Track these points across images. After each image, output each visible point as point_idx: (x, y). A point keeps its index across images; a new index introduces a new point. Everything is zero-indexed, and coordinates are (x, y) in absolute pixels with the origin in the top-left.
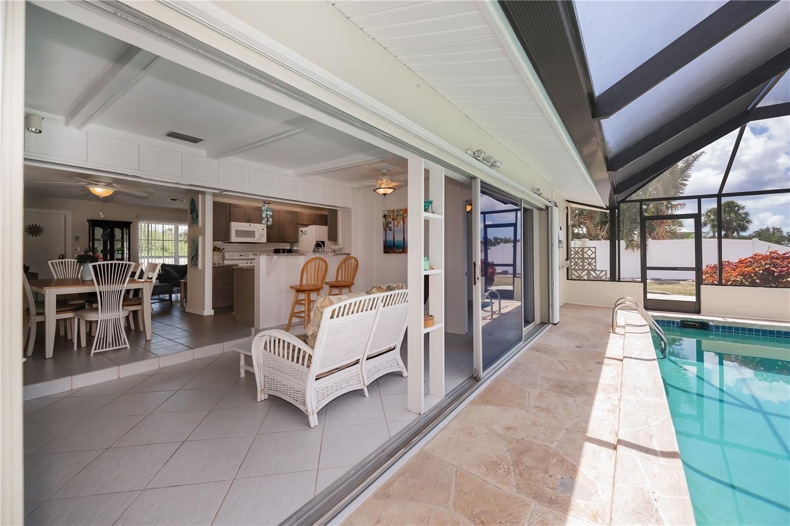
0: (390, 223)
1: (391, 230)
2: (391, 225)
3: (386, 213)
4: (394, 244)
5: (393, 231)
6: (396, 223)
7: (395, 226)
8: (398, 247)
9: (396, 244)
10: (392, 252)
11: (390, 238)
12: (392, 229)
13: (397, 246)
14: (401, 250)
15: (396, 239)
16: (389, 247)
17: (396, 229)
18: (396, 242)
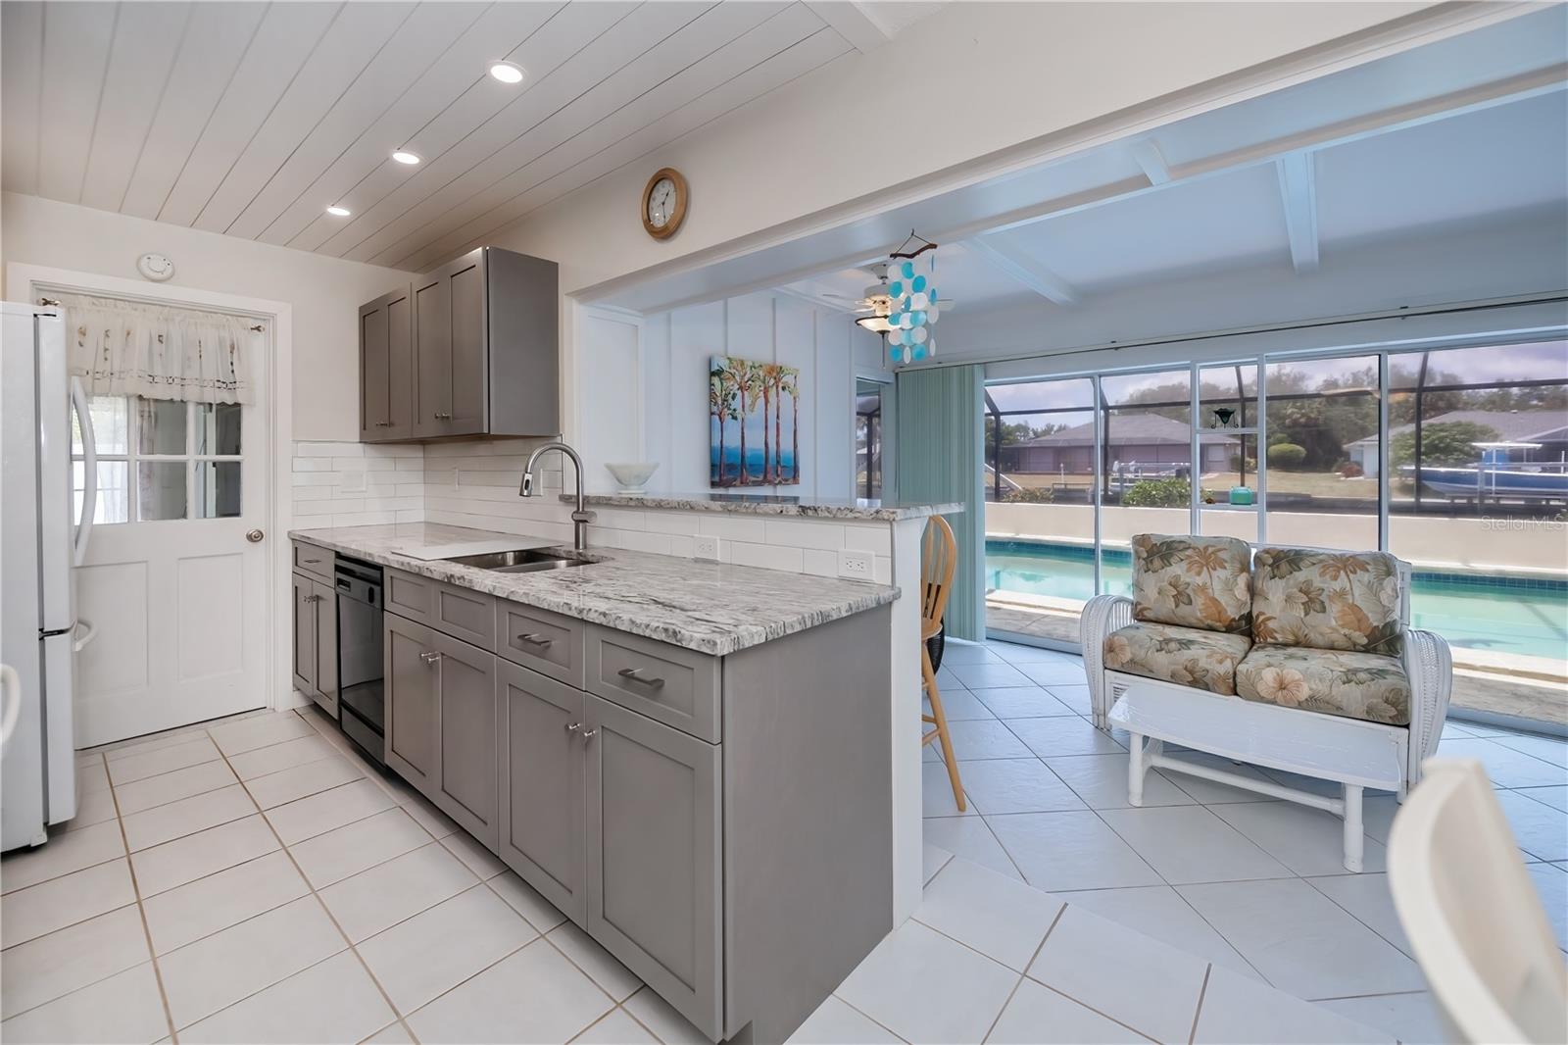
0: (733, 398)
1: (735, 418)
2: (736, 404)
3: (724, 364)
4: (743, 457)
5: (740, 419)
6: (748, 401)
7: (746, 408)
8: (754, 468)
9: (747, 461)
10: (738, 482)
11: (732, 441)
12: (739, 413)
13: (751, 465)
14: (761, 478)
15: (747, 445)
16: (731, 467)
17: (749, 416)
18: (748, 454)
